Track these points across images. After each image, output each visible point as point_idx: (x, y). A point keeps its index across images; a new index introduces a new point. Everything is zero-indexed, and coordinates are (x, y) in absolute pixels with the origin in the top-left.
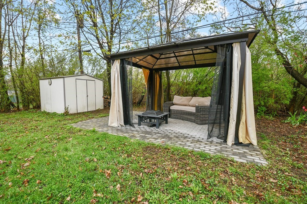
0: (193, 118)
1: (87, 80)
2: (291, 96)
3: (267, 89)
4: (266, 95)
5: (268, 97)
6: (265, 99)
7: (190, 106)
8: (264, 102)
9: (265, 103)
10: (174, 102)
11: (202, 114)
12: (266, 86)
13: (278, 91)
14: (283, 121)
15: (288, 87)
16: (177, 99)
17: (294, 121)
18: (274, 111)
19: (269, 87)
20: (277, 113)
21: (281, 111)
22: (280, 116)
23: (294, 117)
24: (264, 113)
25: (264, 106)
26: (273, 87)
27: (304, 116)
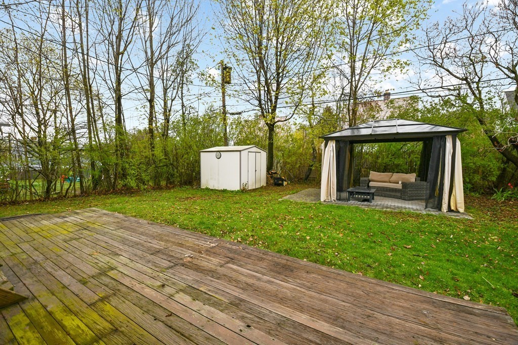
0: (399, 194)
1: (256, 152)
2: (498, 173)
3: (472, 165)
4: (472, 171)
5: (474, 173)
6: (470, 175)
7: (390, 182)
8: (469, 178)
9: (470, 180)
10: (370, 178)
11: (410, 191)
12: (471, 163)
13: (484, 167)
14: (489, 198)
15: (494, 164)
16: (373, 175)
17: (500, 197)
18: (481, 189)
19: (474, 164)
20: (484, 190)
21: (488, 188)
22: (487, 194)
23: (499, 193)
24: (470, 190)
25: (469, 183)
26: (478, 163)
27: (510, 192)
